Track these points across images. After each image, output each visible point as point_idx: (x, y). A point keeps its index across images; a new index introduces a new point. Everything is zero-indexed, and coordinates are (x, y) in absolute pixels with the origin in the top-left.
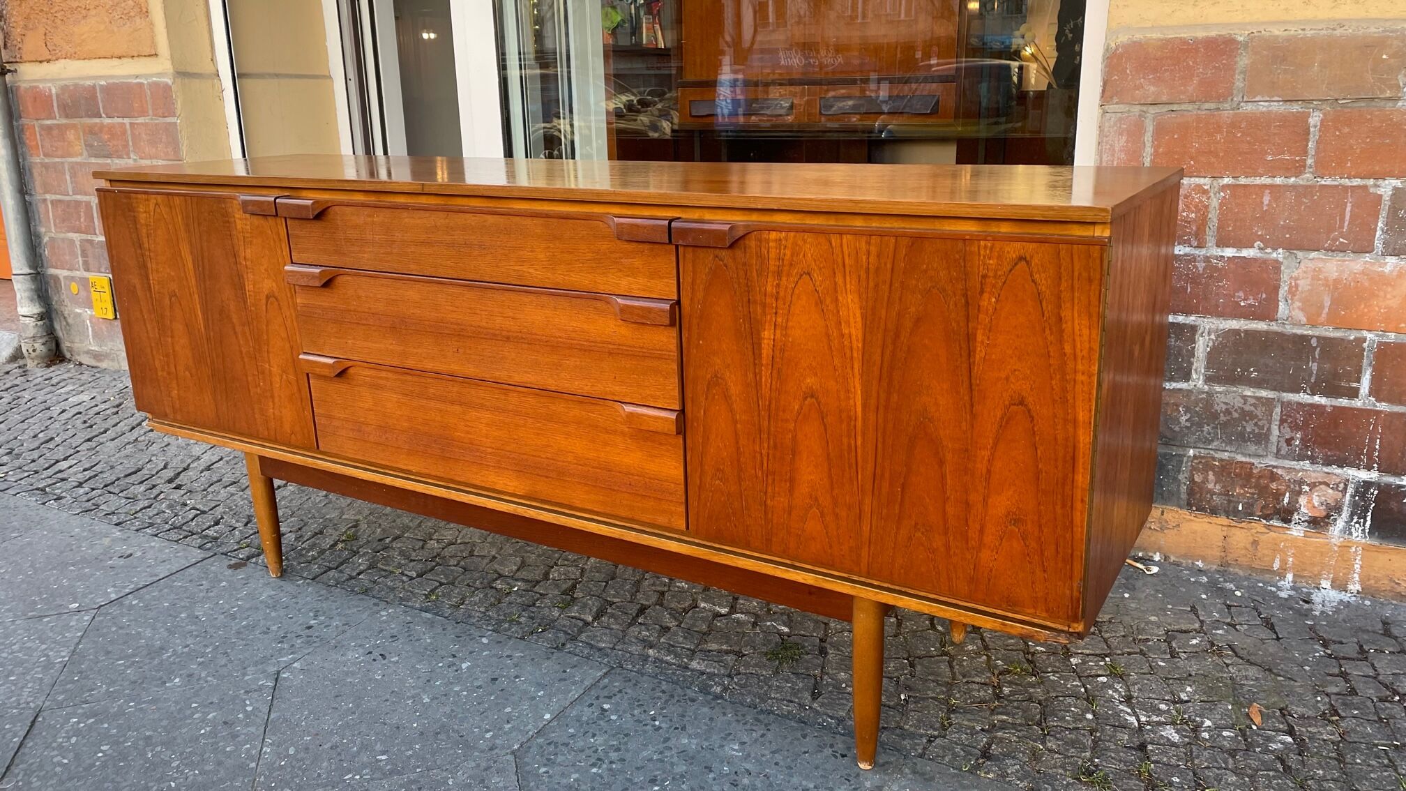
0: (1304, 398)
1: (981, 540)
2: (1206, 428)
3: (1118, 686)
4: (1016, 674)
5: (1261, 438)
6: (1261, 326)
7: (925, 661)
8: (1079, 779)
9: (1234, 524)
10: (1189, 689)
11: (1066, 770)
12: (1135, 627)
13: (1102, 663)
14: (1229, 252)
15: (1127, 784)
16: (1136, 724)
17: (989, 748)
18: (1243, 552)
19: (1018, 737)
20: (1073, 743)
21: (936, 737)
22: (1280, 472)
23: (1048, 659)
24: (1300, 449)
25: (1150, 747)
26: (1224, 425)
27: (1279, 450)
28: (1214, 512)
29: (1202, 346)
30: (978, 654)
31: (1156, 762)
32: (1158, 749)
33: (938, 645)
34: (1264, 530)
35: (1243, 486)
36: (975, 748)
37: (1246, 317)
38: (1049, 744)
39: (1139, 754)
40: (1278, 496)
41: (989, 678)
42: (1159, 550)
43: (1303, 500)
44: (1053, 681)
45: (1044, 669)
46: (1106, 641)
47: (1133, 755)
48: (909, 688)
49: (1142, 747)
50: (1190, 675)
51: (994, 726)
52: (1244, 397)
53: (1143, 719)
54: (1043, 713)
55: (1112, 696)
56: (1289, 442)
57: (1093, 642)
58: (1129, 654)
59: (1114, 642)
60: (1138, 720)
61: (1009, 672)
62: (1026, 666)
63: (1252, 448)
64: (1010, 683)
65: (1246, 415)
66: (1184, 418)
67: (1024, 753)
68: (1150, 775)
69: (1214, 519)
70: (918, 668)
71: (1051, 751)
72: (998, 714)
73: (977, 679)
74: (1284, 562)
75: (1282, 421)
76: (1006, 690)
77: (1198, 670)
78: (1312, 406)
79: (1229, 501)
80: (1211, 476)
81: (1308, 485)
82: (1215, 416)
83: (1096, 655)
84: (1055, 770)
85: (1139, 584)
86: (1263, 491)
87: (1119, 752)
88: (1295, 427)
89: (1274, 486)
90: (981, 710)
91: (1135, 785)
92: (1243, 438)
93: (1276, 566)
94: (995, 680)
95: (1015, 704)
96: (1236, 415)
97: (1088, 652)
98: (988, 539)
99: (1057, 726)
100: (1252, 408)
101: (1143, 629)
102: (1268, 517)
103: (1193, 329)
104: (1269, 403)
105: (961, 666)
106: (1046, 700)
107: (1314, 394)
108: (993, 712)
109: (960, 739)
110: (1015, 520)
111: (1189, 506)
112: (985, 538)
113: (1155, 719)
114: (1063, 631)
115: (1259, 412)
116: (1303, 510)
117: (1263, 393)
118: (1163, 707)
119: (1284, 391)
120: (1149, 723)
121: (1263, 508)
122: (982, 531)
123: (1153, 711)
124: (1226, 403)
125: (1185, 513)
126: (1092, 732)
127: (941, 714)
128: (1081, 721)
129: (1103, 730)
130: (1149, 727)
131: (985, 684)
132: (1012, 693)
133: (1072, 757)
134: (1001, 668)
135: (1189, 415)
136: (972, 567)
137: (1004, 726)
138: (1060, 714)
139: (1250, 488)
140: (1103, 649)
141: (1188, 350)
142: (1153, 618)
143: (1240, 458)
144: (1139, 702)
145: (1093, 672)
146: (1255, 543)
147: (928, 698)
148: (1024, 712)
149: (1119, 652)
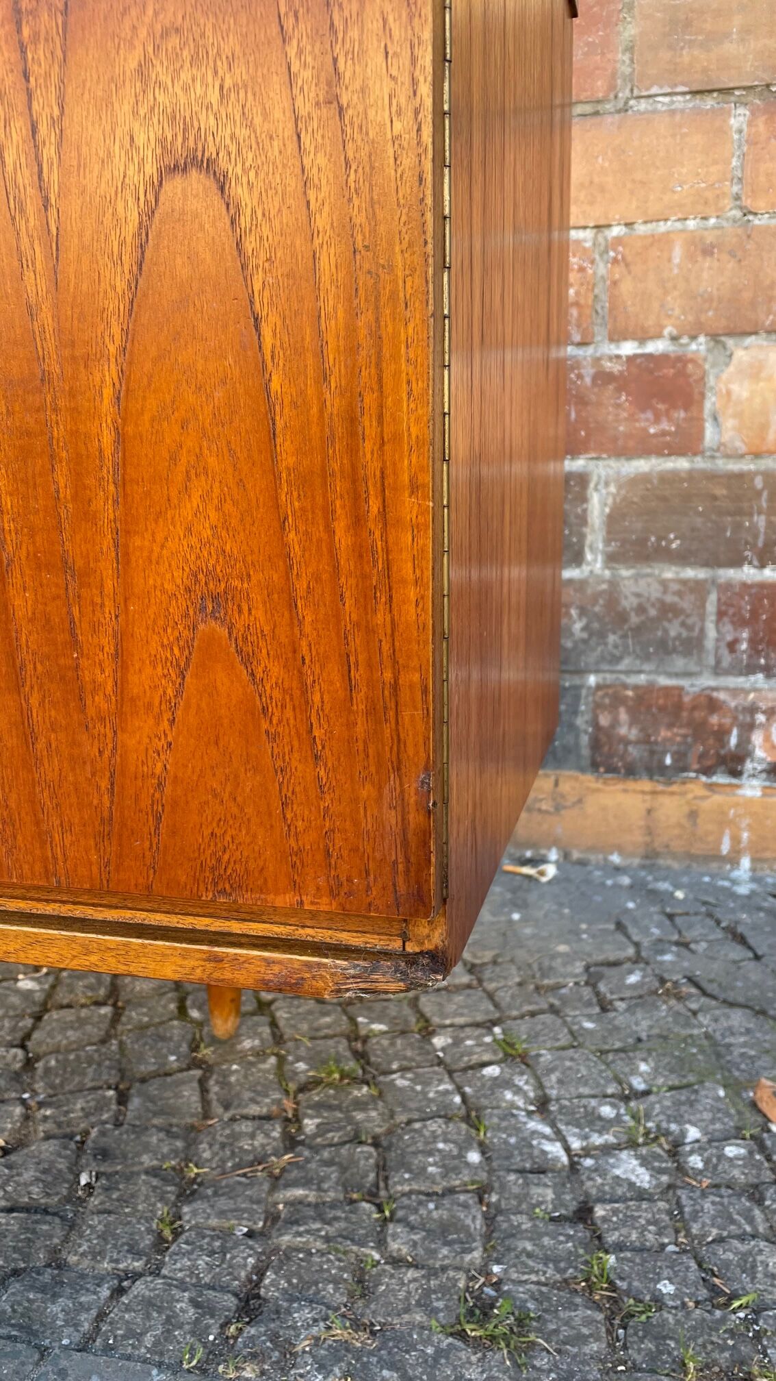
0: (748, 573)
1: (121, 685)
2: (612, 638)
3: (520, 1081)
4: (330, 1085)
5: (692, 645)
6: (682, 464)
7: (153, 1088)
8: (462, 1335)
9: (660, 788)
10: (643, 1067)
11: (433, 1312)
12: (535, 967)
13: (488, 1039)
14: (628, 348)
15: (567, 1323)
16: (565, 1159)
17: (257, 1285)
18: (676, 832)
19: (327, 1239)
20: (443, 1231)
21: (136, 1276)
22: (722, 696)
23: (393, 1044)
24: (750, 657)
25: (600, 1211)
26: (638, 630)
27: (718, 662)
28: (631, 772)
29: (597, 506)
30: (261, 1055)
31: (619, 1247)
32: (615, 1212)
33: (184, 1048)
34: (703, 792)
35: (670, 726)
36: (224, 1289)
37: (659, 454)
38: (394, 1246)
39: (580, 1232)
40: (721, 734)
41: (279, 1102)
42: (556, 843)
43: (757, 738)
44: (401, 1089)
45: (384, 1067)
46: (491, 996)
47: (569, 1238)
48: (104, 1154)
49: (583, 1214)
50: (639, 1040)
51: (273, 1218)
52: (664, 584)
53: (576, 1144)
54: (382, 1168)
55: (513, 1105)
56: (732, 646)
57: (470, 1002)
58: (533, 1014)
59: (504, 997)
60: (567, 1149)
61: (317, 1082)
62: (351, 1065)
63: (680, 663)
64: (319, 1107)
65: (668, 611)
66: (578, 626)
67: (336, 1281)
68: (613, 1287)
69: (631, 785)
70: (135, 1103)
71: (397, 1262)
72: (288, 1185)
73: (254, 1110)
74: (736, 840)
75: (721, 614)
76: (310, 1124)
77: (651, 1027)
78: (762, 586)
79: (652, 753)
80: (623, 716)
81: (764, 712)
82: (622, 617)
83: (477, 1025)
84: (406, 1317)
85: (532, 897)
86: (699, 730)
87: (541, 1235)
88: (740, 623)
89: (714, 719)
90: (252, 1181)
91: (588, 1322)
92: (665, 649)
93: (725, 848)
94: (289, 1105)
95: (326, 1154)
96: (653, 612)
97: (460, 1020)
98: (141, 679)
99: (411, 1192)
100: (676, 599)
101: (551, 968)
102: (708, 771)
103: (582, 479)
104: (698, 589)
105: (224, 1084)
106: (390, 1132)
107: (762, 566)
108: (277, 1181)
109: (192, 1271)
110: (215, 598)
111: (595, 766)
112: (133, 678)
113: (597, 1140)
114: (386, 954)
115: (686, 604)
116: (759, 753)
117: (690, 573)
118: (607, 1111)
119: (721, 565)
120: (587, 1152)
121: (702, 757)
122: (120, 657)
123: (591, 1123)
124: (638, 595)
125: (589, 780)
126: (481, 1193)
127: (162, 1210)
128: (456, 1170)
129: (503, 1187)
130: (589, 1162)
131: (268, 1118)
132: (322, 1130)
133: (444, 1269)
134: (302, 1078)
135: (585, 621)
136: (104, 784)
137: (297, 1215)
138: (416, 1161)
139: (681, 727)
140: (487, 1012)
141: (577, 516)
142: (562, 948)
143: (663, 681)
144: (562, 1107)
145: (475, 1059)
146: (693, 815)
147: (138, 1174)
148: (343, 1169)
149: (515, 1013)
